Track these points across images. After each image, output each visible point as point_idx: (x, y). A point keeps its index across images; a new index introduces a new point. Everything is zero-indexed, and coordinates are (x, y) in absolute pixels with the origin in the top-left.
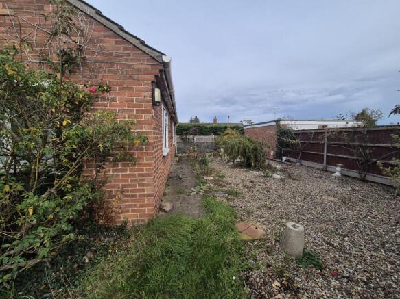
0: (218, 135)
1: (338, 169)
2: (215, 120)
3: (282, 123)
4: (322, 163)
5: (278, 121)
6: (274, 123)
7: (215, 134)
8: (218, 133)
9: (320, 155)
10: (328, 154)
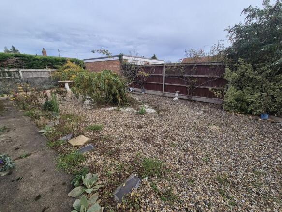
0: (55, 68)
1: (177, 95)
2: (44, 52)
3: (124, 58)
4: (162, 90)
5: (121, 56)
6: (117, 58)
7: (51, 67)
8: (56, 66)
9: (160, 85)
10: (166, 84)
